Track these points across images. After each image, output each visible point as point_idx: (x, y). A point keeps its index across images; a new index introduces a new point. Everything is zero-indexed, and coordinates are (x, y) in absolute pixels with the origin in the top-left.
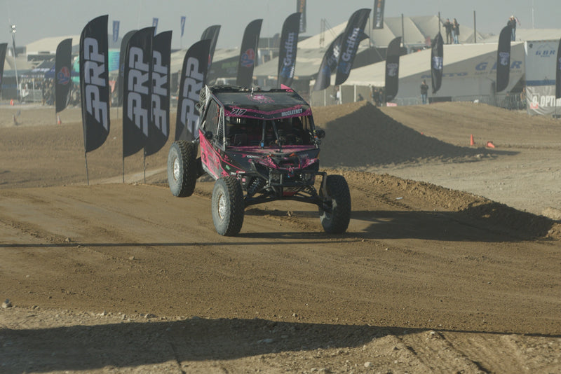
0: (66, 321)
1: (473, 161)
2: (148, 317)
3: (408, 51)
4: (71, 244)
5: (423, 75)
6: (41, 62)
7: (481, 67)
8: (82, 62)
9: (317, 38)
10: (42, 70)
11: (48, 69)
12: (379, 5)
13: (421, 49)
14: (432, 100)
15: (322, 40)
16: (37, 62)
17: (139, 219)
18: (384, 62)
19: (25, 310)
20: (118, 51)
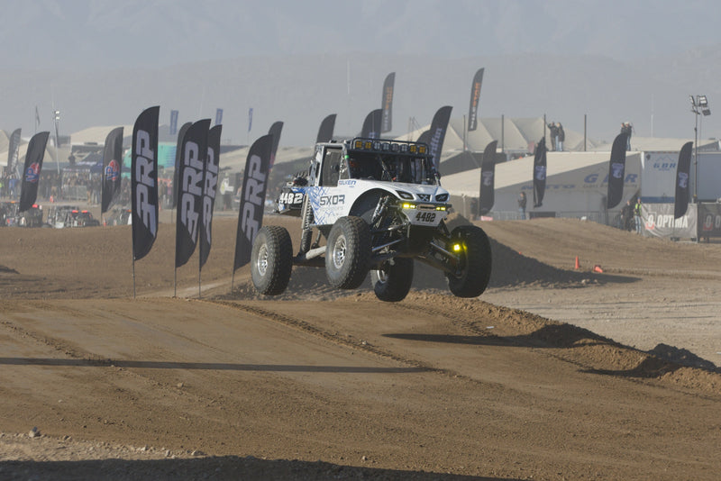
0: (102, 455)
1: (577, 287)
2: (196, 454)
3: (508, 156)
5: (523, 186)
6: (87, 155)
7: (590, 179)
8: (134, 156)
10: (88, 163)
11: (94, 163)
13: (523, 156)
14: (532, 215)
16: (82, 154)
17: (191, 340)
18: (479, 170)
19: (55, 440)
20: (174, 145)
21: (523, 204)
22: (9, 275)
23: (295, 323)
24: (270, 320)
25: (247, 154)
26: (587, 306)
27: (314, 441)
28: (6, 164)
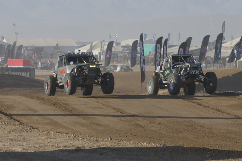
0: (132, 145)
2: (163, 145)
8: (140, 49)
9: (230, 42)
10: (127, 51)
15: (231, 43)
16: (125, 48)
17: (161, 108)
19: (117, 141)
20: (155, 45)
24: (187, 102)
25: (178, 48)
27: (201, 141)
28: (100, 52)
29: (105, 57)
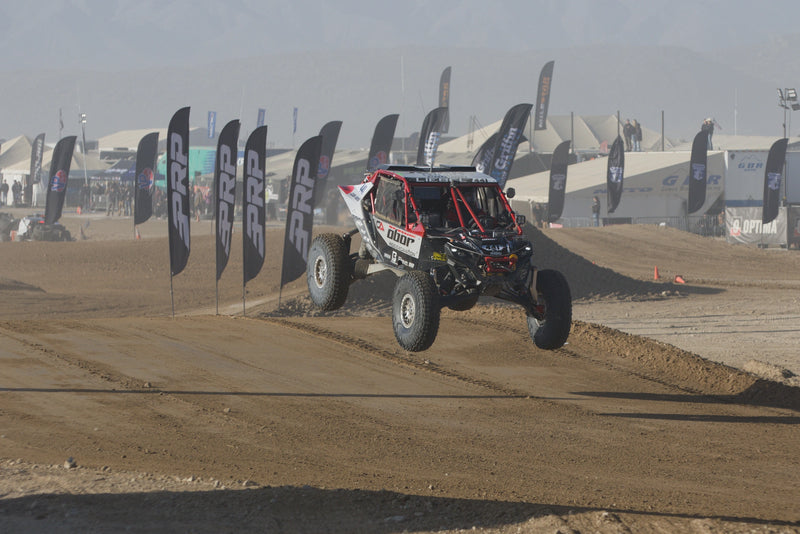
0: (144, 487)
1: (657, 300)
2: (247, 484)
3: (578, 157)
4: (153, 390)
5: (596, 190)
6: (117, 161)
7: (669, 182)
8: (170, 162)
9: (464, 139)
10: (118, 170)
11: (125, 170)
12: (543, 100)
13: (595, 157)
14: (606, 222)
15: (470, 142)
16: (112, 161)
17: (237, 361)
18: (549, 172)
19: (93, 471)
20: (215, 149)
21: (597, 210)
22: (36, 293)
23: (351, 341)
24: (324, 338)
25: (294, 158)
26: (668, 320)
27: (376, 469)
28: (28, 172)
29: (45, 192)
